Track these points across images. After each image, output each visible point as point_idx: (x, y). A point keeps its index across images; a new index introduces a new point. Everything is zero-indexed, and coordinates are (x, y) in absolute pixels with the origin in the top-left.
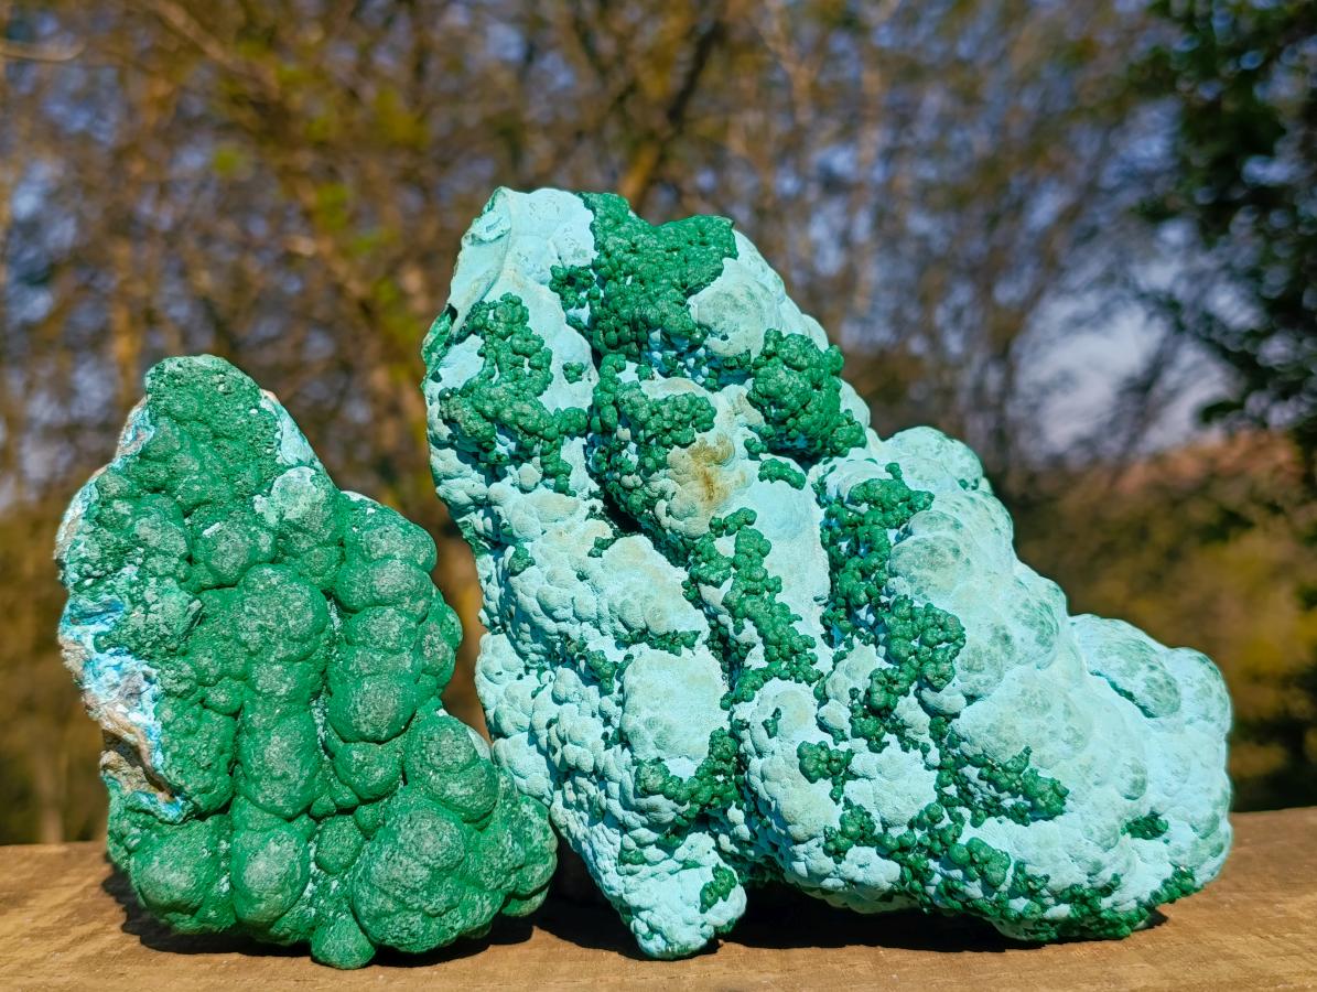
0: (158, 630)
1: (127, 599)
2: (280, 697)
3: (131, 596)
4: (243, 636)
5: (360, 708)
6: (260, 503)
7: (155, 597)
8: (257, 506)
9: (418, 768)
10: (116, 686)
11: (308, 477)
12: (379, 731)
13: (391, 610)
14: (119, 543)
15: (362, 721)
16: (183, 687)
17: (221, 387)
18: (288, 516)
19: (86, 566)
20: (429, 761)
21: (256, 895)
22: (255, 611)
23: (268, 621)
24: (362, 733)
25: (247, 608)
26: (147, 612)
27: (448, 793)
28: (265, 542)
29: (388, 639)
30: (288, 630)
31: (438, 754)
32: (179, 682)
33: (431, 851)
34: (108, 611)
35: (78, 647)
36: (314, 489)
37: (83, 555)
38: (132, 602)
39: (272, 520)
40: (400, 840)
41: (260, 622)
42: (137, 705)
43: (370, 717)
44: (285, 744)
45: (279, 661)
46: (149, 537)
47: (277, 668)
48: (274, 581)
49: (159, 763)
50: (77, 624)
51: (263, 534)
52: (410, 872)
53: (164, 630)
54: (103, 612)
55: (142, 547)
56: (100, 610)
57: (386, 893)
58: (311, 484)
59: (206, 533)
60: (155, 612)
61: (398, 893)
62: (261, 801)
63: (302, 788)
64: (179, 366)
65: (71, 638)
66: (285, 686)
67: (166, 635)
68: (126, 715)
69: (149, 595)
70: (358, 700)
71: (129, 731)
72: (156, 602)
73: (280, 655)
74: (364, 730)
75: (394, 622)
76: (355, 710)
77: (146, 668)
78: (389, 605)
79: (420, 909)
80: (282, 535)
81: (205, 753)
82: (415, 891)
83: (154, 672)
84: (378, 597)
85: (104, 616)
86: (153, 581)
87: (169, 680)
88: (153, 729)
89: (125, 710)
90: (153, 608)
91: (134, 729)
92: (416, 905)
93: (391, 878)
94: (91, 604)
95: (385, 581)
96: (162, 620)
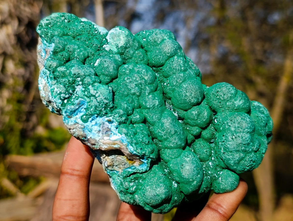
0: (103, 102)
1: (85, 97)
2: (157, 106)
3: (86, 96)
4: (132, 91)
5: (188, 94)
6: (107, 47)
7: (96, 91)
8: (106, 49)
9: (219, 104)
10: (99, 131)
11: (118, 29)
12: (198, 99)
13: (176, 57)
14: (69, 81)
15: (191, 98)
16: (123, 118)
17: (66, 21)
18: (120, 45)
19: (62, 95)
20: (222, 99)
21: (191, 180)
22: (131, 80)
23: (138, 81)
24: (192, 103)
25: (128, 81)
26: (96, 98)
27: (236, 105)
28: (118, 57)
29: (181, 67)
30: (146, 81)
31: (224, 95)
32: (121, 117)
33: (247, 126)
34: (80, 106)
35: (76, 125)
36: (123, 32)
37: (58, 92)
38: (88, 97)
39: (115, 50)
40: (233, 129)
41: (135, 83)
42: (111, 134)
43: (193, 95)
44: (169, 121)
45: (149, 94)
46: (79, 72)
47: (150, 96)
48: (130, 68)
49: (132, 150)
50: (71, 117)
51: (116, 55)
52: (244, 138)
53: (106, 101)
54: (79, 108)
55: (79, 77)
56: (77, 107)
57: (238, 151)
58: (121, 31)
59: (95, 65)
60: (99, 96)
61: (243, 148)
62: (172, 146)
63: (183, 134)
64: (47, 20)
65: (72, 123)
67: (107, 103)
68: (109, 139)
69: (92, 92)
70: (185, 92)
71: (114, 144)
72: (97, 92)
73: (148, 92)
74: (193, 101)
75: (180, 60)
76: (186, 96)
77: (107, 119)
78: (174, 56)
79: (252, 150)
80: (121, 54)
81: (145, 138)
82: (248, 144)
83: (111, 118)
84: (169, 55)
85: (80, 109)
86: (90, 87)
87: (118, 118)
88: (123, 139)
89: (108, 138)
90: (97, 96)
91: (116, 142)
92: (250, 150)
93: (238, 144)
94: (73, 107)
95: (168, 48)
96: (103, 98)
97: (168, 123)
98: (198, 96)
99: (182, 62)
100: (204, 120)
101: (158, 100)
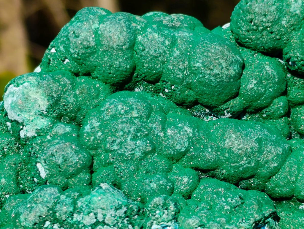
0: (120, 217)
2: (194, 134)
4: (138, 154)
5: (216, 71)
6: (27, 132)
7: (92, 215)
8: (30, 135)
9: (273, 35)
11: (15, 88)
12: (237, 61)
13: (140, 38)
15: (226, 72)
16: (172, 207)
18: (44, 108)
20: (270, 24)
22: (118, 141)
23: (129, 131)
24: (235, 76)
25: (115, 147)
27: (298, 12)
28: (62, 128)
29: (163, 44)
30: (140, 118)
31: (265, 15)
32: (167, 209)
36: (26, 84)
39: (43, 123)
41: (129, 138)
43: (224, 65)
44: (233, 136)
45: (164, 129)
46: (38, 214)
47: (169, 132)
48: (96, 124)
51: (55, 130)
53: (121, 212)
55: (44, 222)
58: (21, 86)
59: (43, 175)
60: (104, 215)
62: (276, 165)
63: (270, 132)
66: (186, 128)
67: (125, 213)
70: (208, 72)
72: (96, 214)
73: (160, 129)
74: (234, 73)
75: (150, 37)
76: (216, 76)
78: (135, 38)
80: (59, 118)
81: (230, 199)
84: (127, 46)
86: (76, 217)
87: (164, 216)
90: (100, 218)
95: (116, 37)
96: (112, 212)
97: (236, 142)
98: (233, 57)
99: (156, 36)
100: (276, 80)
101: (185, 125)
